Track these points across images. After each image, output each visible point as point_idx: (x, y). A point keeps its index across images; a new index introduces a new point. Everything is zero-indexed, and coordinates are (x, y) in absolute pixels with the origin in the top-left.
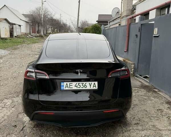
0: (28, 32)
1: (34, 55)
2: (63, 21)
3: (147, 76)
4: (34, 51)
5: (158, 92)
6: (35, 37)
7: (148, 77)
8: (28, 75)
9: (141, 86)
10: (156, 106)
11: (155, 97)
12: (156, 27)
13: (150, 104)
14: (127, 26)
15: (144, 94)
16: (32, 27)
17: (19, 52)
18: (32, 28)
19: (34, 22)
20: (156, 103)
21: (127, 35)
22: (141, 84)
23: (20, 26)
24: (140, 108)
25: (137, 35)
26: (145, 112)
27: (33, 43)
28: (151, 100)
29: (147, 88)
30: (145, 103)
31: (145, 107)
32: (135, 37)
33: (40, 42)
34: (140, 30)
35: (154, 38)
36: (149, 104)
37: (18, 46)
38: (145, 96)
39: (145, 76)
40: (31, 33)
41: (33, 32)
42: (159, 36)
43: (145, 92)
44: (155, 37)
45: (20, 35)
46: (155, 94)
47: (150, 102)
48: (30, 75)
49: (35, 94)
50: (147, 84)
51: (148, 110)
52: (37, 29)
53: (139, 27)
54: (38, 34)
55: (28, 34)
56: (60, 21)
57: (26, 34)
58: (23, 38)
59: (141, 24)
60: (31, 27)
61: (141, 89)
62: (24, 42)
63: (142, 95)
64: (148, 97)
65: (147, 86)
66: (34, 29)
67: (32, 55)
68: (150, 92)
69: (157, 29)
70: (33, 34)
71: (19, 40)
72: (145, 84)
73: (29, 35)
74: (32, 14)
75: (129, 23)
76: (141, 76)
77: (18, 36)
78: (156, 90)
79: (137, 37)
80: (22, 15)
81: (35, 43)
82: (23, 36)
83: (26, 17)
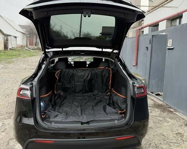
0: (25, 44)
1: (31, 69)
2: (63, 33)
3: (159, 93)
4: (31, 65)
5: (174, 111)
6: (33, 49)
7: (161, 94)
8: (21, 93)
9: (154, 105)
10: (174, 129)
11: (171, 118)
12: (170, 39)
13: (167, 126)
14: (136, 38)
15: (158, 115)
16: (30, 38)
17: (14, 66)
18: (29, 40)
19: (31, 34)
20: (174, 125)
21: (136, 48)
22: (154, 102)
23: (16, 37)
24: (156, 131)
25: (147, 48)
26: (162, 137)
27: (30, 56)
28: (168, 122)
29: (161, 107)
30: (161, 126)
31: (161, 130)
32: (146, 49)
33: (37, 55)
34: (151, 42)
35: (167, 51)
36: (165, 126)
37: (13, 60)
38: (160, 117)
39: (157, 93)
40: (28, 45)
41: (30, 45)
42: (174, 48)
43: (159, 112)
44: (168, 49)
45: (16, 47)
46: (170, 115)
47: (166, 124)
48: (24, 93)
49: (30, 117)
50: (161, 103)
51: (165, 133)
52: (35, 41)
53: (149, 38)
54: (36, 46)
55: (25, 46)
56: (61, 33)
57: (22, 46)
58: (19, 51)
59: (153, 36)
60: (28, 38)
61: (154, 109)
62: (19, 55)
63: (156, 116)
64: (163, 118)
65: (161, 104)
66: (31, 41)
67: (28, 70)
68: (165, 112)
69: (171, 41)
70: (30, 47)
71: (14, 53)
72: (159, 102)
73: (26, 48)
74: (29, 24)
75: (138, 35)
76: (152, 93)
77: (13, 49)
78: (172, 110)
79: (147, 50)
80: (19, 26)
81: (33, 56)
82: (19, 49)
83: (22, 28)
